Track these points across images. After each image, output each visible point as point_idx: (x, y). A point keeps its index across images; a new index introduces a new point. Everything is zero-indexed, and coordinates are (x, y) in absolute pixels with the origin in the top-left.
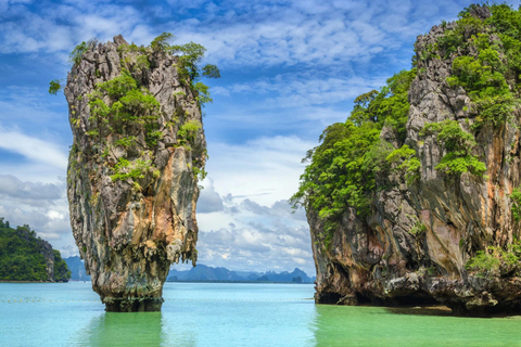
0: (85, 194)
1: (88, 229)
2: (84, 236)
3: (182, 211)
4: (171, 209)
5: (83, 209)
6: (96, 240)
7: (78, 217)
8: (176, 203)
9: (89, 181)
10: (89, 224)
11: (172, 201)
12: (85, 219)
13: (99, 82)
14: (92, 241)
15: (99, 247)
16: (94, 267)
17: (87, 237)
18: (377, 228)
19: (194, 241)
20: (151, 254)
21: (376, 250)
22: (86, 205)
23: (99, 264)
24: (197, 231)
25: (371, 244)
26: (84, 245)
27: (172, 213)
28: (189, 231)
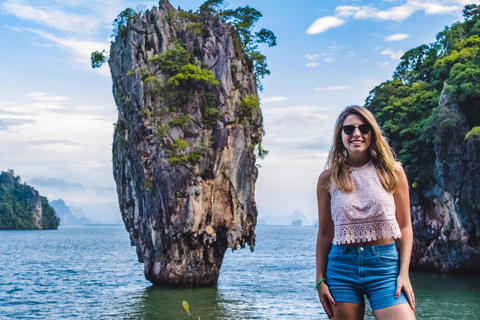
0: (136, 177)
1: (141, 214)
2: (135, 221)
3: (240, 194)
4: (230, 192)
5: (134, 193)
6: (151, 226)
7: (128, 200)
8: (235, 185)
9: (142, 163)
10: (141, 209)
11: (231, 184)
12: (136, 203)
13: (150, 55)
14: (145, 228)
15: (153, 233)
16: (147, 254)
17: (139, 223)
18: (435, 201)
19: (254, 225)
20: (211, 242)
21: (434, 223)
22: (138, 188)
23: (154, 252)
24: (256, 214)
25: (427, 217)
26: (136, 231)
27: (231, 197)
28: (249, 215)
